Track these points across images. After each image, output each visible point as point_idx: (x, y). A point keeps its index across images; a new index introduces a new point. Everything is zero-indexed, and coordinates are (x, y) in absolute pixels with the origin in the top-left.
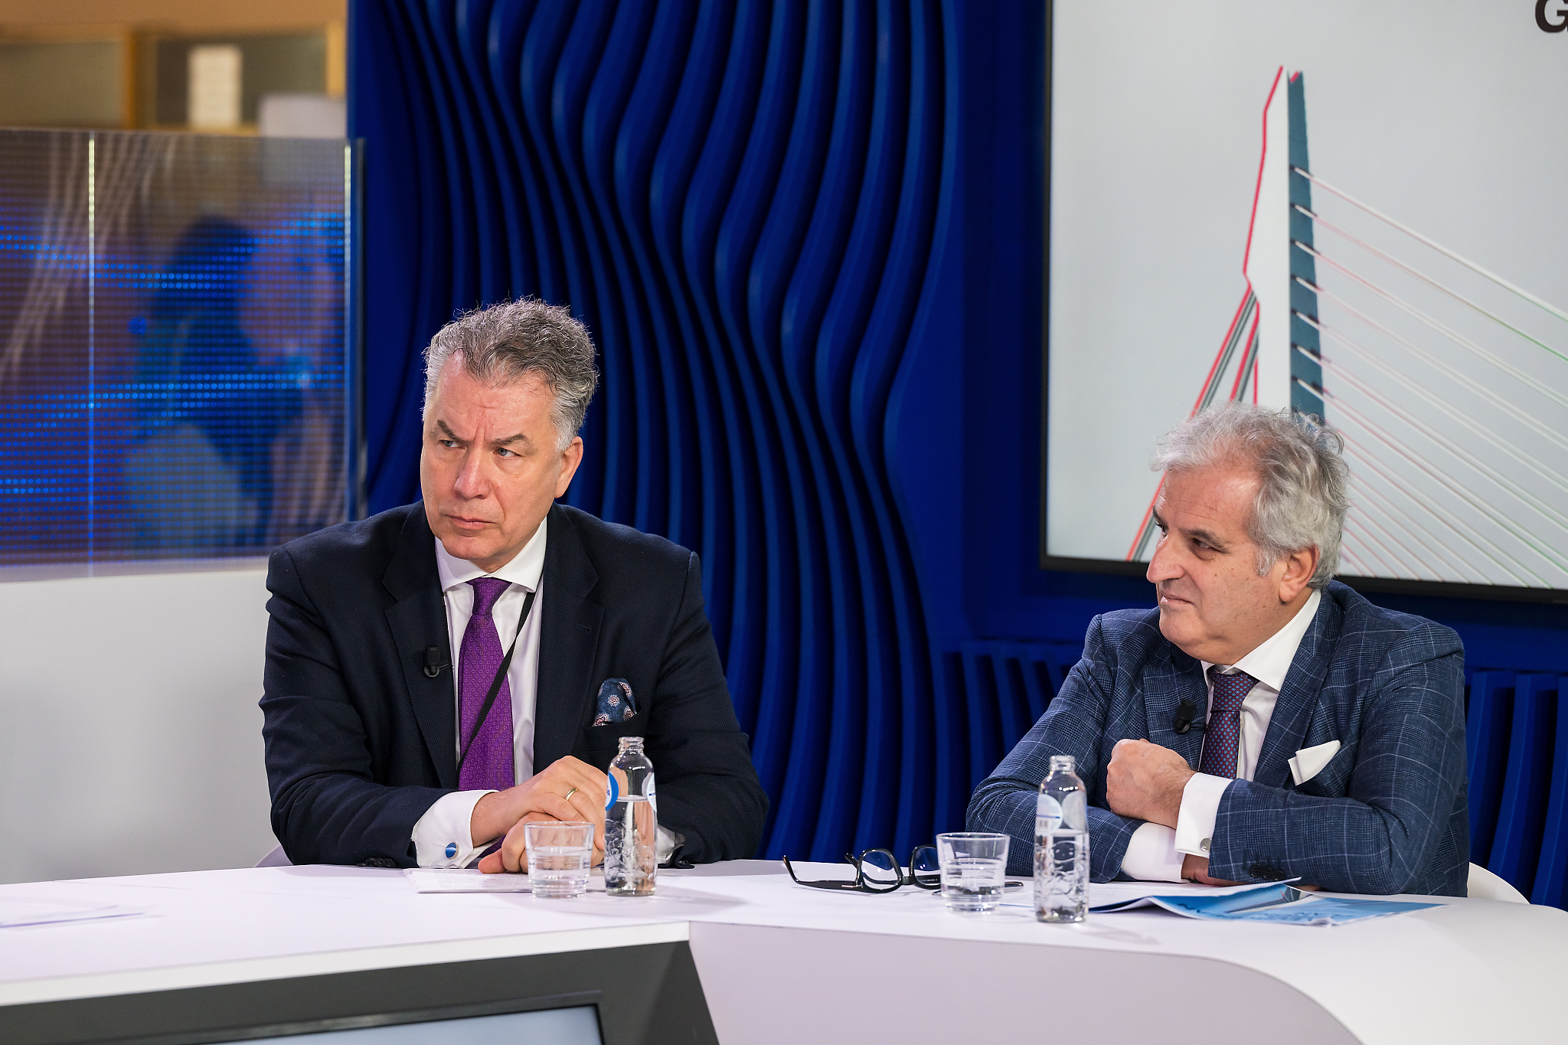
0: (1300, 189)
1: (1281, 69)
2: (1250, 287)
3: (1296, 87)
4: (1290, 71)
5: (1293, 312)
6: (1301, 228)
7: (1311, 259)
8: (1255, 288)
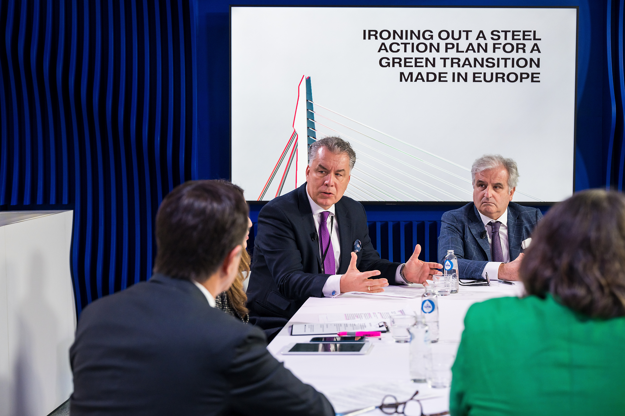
0: (310, 106)
1: (304, 76)
2: (295, 130)
3: (308, 80)
4: (306, 76)
5: (308, 136)
6: (310, 116)
7: (314, 123)
8: (296, 131)
